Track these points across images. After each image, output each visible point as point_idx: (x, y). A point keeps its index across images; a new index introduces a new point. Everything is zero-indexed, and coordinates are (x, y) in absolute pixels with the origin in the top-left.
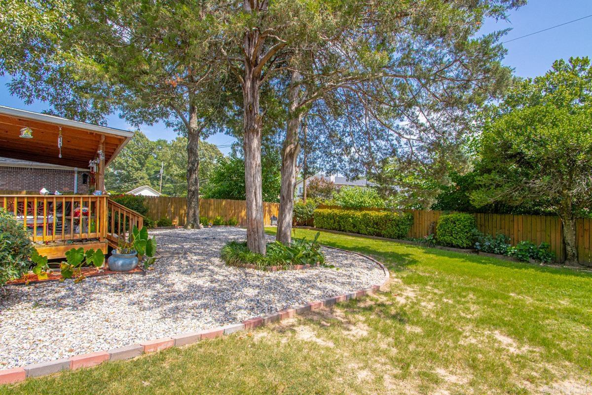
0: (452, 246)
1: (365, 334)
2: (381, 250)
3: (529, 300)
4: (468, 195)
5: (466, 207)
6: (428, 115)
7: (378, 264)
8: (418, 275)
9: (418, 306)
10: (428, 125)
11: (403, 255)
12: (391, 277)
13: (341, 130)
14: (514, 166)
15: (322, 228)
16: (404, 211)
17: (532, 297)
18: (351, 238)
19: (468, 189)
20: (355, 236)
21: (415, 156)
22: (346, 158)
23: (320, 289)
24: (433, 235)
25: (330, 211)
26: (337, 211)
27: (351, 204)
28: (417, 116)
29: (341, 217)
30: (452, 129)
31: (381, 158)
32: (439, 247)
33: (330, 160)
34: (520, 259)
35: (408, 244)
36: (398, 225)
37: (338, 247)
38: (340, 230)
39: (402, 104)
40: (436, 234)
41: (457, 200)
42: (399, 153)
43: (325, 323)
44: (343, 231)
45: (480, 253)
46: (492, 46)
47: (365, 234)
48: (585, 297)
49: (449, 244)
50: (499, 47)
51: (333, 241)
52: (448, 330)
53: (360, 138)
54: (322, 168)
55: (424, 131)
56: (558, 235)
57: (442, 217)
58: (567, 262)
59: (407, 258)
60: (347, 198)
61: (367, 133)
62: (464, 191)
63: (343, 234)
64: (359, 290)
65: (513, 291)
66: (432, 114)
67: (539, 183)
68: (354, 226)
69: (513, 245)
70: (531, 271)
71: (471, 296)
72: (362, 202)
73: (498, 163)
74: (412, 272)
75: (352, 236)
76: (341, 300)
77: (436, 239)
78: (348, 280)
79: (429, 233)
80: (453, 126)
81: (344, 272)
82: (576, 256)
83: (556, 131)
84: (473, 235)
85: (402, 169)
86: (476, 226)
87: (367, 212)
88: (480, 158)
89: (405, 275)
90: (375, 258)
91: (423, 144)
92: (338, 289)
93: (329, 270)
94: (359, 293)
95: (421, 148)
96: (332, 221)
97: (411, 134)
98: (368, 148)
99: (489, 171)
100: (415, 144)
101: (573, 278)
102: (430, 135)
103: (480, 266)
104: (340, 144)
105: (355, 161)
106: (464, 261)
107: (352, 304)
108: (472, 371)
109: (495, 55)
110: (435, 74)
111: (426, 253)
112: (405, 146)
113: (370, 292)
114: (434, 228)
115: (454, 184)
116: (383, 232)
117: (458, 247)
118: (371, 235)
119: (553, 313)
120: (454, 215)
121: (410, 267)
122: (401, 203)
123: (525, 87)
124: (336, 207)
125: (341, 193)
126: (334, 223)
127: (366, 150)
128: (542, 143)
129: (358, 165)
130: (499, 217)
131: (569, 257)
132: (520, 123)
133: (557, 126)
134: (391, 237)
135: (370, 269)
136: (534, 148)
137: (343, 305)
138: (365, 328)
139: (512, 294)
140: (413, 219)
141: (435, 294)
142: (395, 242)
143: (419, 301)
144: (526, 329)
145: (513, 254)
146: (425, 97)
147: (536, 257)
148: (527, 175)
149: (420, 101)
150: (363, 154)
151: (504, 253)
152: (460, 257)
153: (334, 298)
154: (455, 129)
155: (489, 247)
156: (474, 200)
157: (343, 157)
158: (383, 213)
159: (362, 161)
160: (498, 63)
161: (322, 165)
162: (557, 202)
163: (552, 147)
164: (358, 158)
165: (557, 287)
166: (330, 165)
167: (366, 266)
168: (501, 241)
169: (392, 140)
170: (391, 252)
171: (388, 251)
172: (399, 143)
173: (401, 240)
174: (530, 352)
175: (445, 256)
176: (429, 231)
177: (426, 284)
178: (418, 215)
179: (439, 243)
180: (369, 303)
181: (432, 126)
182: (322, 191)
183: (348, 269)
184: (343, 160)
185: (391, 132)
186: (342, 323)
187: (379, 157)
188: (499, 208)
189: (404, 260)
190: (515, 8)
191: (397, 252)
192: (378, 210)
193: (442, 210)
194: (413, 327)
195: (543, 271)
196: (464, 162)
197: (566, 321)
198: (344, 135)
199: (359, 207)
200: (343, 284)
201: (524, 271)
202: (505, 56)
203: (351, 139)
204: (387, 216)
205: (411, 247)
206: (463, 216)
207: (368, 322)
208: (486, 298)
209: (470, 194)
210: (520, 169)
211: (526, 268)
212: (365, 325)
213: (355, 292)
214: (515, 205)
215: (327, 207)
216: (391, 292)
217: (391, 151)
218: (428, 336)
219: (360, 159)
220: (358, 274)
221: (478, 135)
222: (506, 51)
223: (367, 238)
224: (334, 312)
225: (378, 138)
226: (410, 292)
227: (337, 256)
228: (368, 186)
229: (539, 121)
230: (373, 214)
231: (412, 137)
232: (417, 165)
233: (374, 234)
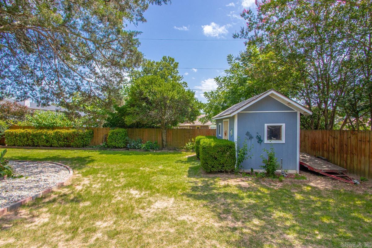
0: (116, 148)
1: (46, 220)
2: (69, 157)
3: (148, 169)
4: (123, 118)
5: (123, 126)
6: (101, 68)
7: (65, 167)
8: (94, 168)
9: (90, 188)
10: (101, 74)
11: (86, 158)
12: (74, 174)
13: (33, 64)
14: (144, 104)
15: (14, 145)
16: (87, 128)
17: (149, 167)
18: (44, 151)
19: (124, 115)
20: (48, 149)
21: (93, 93)
22: (37, 88)
23: (5, 198)
24: (105, 142)
25: (22, 131)
26: (29, 131)
27: (44, 124)
28: (94, 67)
29: (35, 135)
30: (115, 79)
31: (68, 91)
32: (109, 149)
33: (20, 87)
34: (147, 150)
35: (90, 150)
36: (83, 138)
37: (30, 159)
38: (33, 146)
39: (83, 56)
40: (107, 142)
41: (119, 121)
42: (82, 89)
43: (7, 225)
44: (36, 146)
45: (130, 149)
46: (134, 38)
47: (57, 147)
48: (167, 163)
49: (114, 147)
50: (137, 40)
51: (24, 156)
52: (106, 197)
53: (50, 74)
54: (12, 94)
55: (99, 77)
56: (161, 137)
57: (110, 131)
58: (164, 149)
59: (87, 159)
60: (40, 120)
61: (56, 71)
62: (122, 116)
63: (36, 149)
64: (45, 190)
65: (142, 167)
66: (104, 68)
67: (153, 113)
68: (47, 141)
69: (144, 144)
70: (150, 155)
71: (122, 174)
72: (54, 123)
73: (138, 102)
74: (89, 167)
75: (45, 149)
76: (27, 201)
77: (107, 145)
78: (36, 185)
79: (103, 142)
80: (115, 78)
81: (33, 179)
82: (166, 146)
83: (160, 89)
84: (127, 140)
85: (85, 101)
86: (128, 135)
87: (59, 130)
88: (129, 98)
89: (84, 171)
90: (64, 163)
91: (98, 86)
92: (24, 193)
93: (18, 180)
94: (45, 192)
95: (97, 88)
96: (26, 139)
97: (90, 78)
98: (58, 83)
99: (133, 106)
100: (93, 85)
101: (165, 156)
102: (102, 81)
103: (128, 156)
104: (32, 76)
105: (46, 91)
106: (121, 156)
107: (37, 202)
108: (116, 216)
109: (135, 44)
110: (105, 43)
111: (100, 154)
112: (86, 85)
113: (55, 189)
114: (106, 138)
115: (117, 112)
116: (72, 144)
117: (119, 148)
118: (62, 147)
119: (156, 173)
120: (117, 130)
121: (89, 165)
122: (84, 123)
123: (152, 65)
124: (29, 127)
125: (35, 116)
126: (28, 140)
127: (56, 83)
128: (155, 94)
129: (49, 94)
130: (138, 129)
131: (164, 146)
132: (147, 82)
133: (161, 87)
134: (78, 147)
135: (57, 172)
136: (152, 96)
137: (28, 205)
138: (47, 216)
139: (141, 168)
140: (93, 133)
141: (102, 178)
142: (80, 150)
143: (91, 185)
144: (144, 184)
145: (144, 148)
146: (99, 56)
147: (153, 148)
148: (149, 109)
149: (96, 57)
150: (53, 86)
151: (140, 148)
152: (119, 153)
153: (20, 201)
154: (116, 80)
155: (134, 146)
156: (126, 121)
157: (34, 87)
158: (71, 131)
159: (52, 92)
160: (136, 48)
161: (13, 91)
162: (160, 122)
163: (159, 96)
164: (49, 89)
165: (159, 161)
166: (21, 93)
167: (55, 170)
168: (139, 142)
169: (77, 80)
170: (77, 157)
171: (74, 156)
172: (82, 83)
173: (85, 148)
174: (145, 194)
175: (111, 154)
176: (104, 140)
177: (98, 173)
178: (96, 131)
179: (108, 147)
180: (53, 196)
181: (104, 76)
182: (14, 114)
183: (38, 175)
184: (34, 90)
185: (75, 74)
186: (26, 219)
187: (66, 90)
188: (138, 125)
189: (86, 161)
190: (141, 22)
191: (81, 156)
192: (68, 129)
193: (111, 127)
194: (85, 203)
195: (155, 155)
196: (121, 99)
197: (160, 175)
198: (35, 69)
199: (52, 127)
200: (31, 188)
201: (148, 155)
202: (139, 46)
203: (42, 74)
204: (74, 132)
205: (91, 152)
206: (121, 130)
207: (50, 211)
208: (129, 173)
209: (125, 118)
210: (147, 106)
211: (148, 154)
212: (48, 213)
213: (41, 192)
214: (145, 123)
215: (20, 127)
216: (72, 185)
217: (76, 87)
218: (93, 205)
219: (50, 90)
220: (46, 178)
221: (129, 85)
222: (140, 43)
223: (59, 149)
224: (18, 213)
225: (66, 76)
226: (86, 181)
227: (27, 167)
228: (57, 111)
229: (154, 83)
230: (64, 131)
231: (91, 80)
232: (95, 99)
233: (65, 146)
